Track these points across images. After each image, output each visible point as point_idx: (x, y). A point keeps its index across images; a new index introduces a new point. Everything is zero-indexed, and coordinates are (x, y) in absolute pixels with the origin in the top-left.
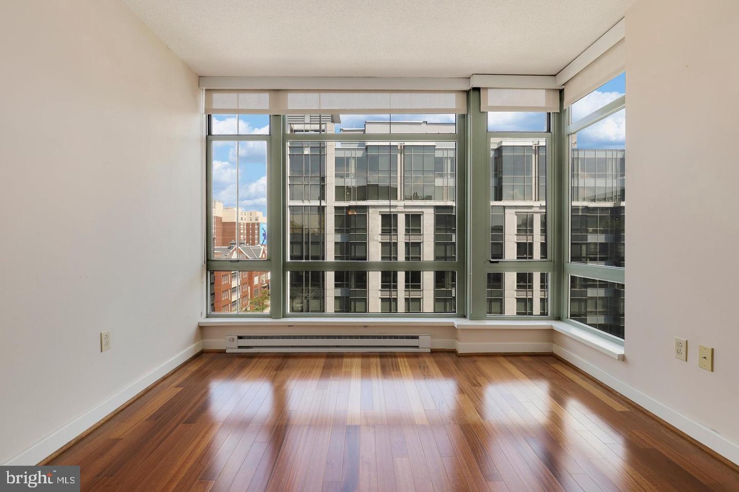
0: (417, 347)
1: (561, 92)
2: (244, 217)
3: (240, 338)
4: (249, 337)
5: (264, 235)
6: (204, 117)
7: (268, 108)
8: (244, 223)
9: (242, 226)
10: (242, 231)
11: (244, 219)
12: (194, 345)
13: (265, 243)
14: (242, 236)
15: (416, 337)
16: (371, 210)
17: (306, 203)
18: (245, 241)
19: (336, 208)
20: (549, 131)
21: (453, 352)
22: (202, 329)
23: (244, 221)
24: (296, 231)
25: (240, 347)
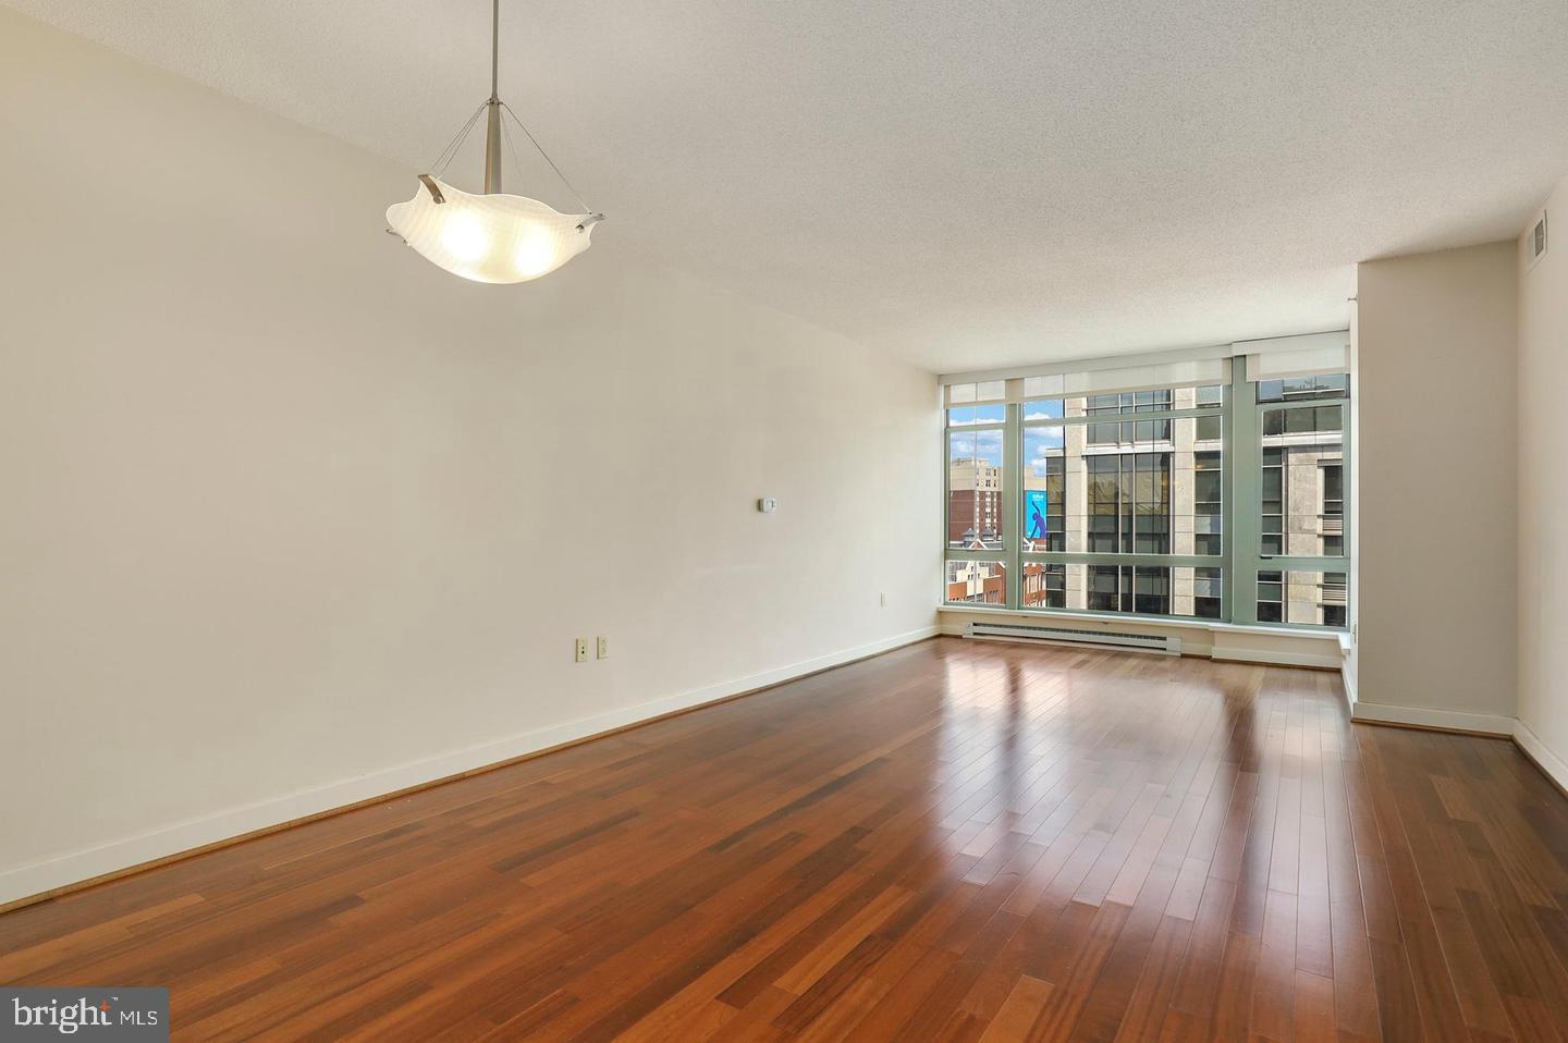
0: (1165, 649)
2: (992, 478)
3: (975, 624)
4: (984, 625)
5: (1036, 517)
6: (943, 411)
7: (1004, 397)
8: (992, 493)
9: (988, 500)
10: (988, 510)
11: (992, 485)
12: (929, 628)
13: (1037, 535)
14: (988, 520)
15: (1164, 639)
16: (1292, 458)
17: (1126, 449)
18: (995, 531)
19: (1199, 456)
21: (1208, 658)
22: (940, 613)
23: (992, 489)
24: (1102, 510)
25: (975, 634)
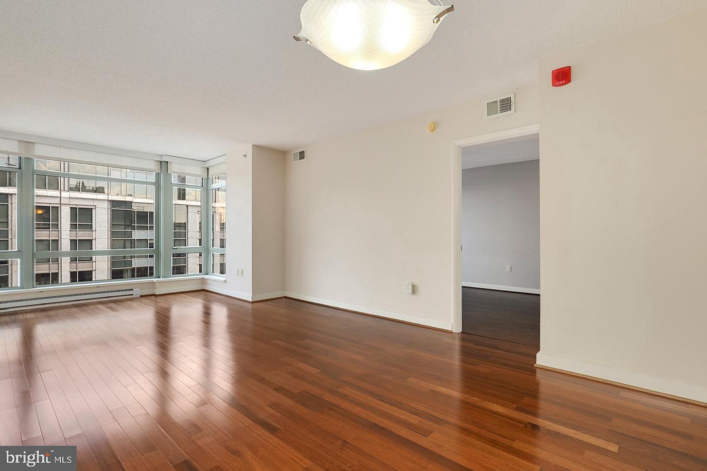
0: (132, 295)
1: (208, 169)
15: (132, 290)
20: (202, 186)
21: (153, 295)
